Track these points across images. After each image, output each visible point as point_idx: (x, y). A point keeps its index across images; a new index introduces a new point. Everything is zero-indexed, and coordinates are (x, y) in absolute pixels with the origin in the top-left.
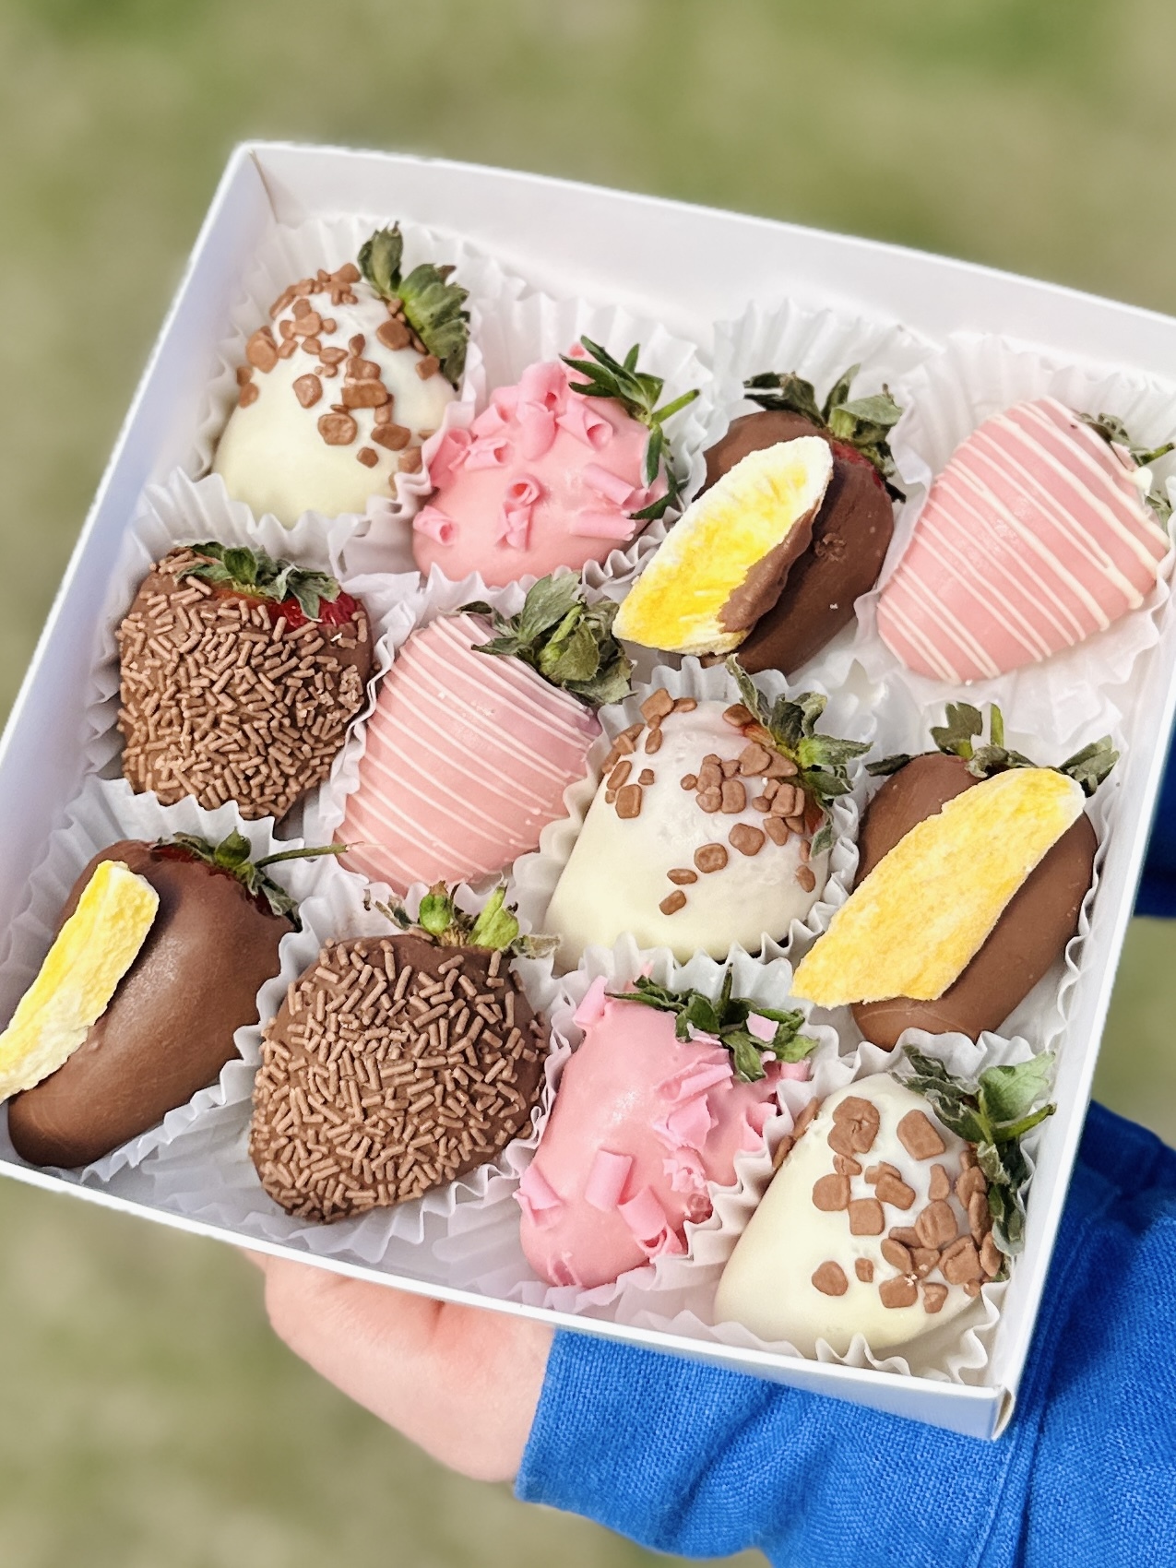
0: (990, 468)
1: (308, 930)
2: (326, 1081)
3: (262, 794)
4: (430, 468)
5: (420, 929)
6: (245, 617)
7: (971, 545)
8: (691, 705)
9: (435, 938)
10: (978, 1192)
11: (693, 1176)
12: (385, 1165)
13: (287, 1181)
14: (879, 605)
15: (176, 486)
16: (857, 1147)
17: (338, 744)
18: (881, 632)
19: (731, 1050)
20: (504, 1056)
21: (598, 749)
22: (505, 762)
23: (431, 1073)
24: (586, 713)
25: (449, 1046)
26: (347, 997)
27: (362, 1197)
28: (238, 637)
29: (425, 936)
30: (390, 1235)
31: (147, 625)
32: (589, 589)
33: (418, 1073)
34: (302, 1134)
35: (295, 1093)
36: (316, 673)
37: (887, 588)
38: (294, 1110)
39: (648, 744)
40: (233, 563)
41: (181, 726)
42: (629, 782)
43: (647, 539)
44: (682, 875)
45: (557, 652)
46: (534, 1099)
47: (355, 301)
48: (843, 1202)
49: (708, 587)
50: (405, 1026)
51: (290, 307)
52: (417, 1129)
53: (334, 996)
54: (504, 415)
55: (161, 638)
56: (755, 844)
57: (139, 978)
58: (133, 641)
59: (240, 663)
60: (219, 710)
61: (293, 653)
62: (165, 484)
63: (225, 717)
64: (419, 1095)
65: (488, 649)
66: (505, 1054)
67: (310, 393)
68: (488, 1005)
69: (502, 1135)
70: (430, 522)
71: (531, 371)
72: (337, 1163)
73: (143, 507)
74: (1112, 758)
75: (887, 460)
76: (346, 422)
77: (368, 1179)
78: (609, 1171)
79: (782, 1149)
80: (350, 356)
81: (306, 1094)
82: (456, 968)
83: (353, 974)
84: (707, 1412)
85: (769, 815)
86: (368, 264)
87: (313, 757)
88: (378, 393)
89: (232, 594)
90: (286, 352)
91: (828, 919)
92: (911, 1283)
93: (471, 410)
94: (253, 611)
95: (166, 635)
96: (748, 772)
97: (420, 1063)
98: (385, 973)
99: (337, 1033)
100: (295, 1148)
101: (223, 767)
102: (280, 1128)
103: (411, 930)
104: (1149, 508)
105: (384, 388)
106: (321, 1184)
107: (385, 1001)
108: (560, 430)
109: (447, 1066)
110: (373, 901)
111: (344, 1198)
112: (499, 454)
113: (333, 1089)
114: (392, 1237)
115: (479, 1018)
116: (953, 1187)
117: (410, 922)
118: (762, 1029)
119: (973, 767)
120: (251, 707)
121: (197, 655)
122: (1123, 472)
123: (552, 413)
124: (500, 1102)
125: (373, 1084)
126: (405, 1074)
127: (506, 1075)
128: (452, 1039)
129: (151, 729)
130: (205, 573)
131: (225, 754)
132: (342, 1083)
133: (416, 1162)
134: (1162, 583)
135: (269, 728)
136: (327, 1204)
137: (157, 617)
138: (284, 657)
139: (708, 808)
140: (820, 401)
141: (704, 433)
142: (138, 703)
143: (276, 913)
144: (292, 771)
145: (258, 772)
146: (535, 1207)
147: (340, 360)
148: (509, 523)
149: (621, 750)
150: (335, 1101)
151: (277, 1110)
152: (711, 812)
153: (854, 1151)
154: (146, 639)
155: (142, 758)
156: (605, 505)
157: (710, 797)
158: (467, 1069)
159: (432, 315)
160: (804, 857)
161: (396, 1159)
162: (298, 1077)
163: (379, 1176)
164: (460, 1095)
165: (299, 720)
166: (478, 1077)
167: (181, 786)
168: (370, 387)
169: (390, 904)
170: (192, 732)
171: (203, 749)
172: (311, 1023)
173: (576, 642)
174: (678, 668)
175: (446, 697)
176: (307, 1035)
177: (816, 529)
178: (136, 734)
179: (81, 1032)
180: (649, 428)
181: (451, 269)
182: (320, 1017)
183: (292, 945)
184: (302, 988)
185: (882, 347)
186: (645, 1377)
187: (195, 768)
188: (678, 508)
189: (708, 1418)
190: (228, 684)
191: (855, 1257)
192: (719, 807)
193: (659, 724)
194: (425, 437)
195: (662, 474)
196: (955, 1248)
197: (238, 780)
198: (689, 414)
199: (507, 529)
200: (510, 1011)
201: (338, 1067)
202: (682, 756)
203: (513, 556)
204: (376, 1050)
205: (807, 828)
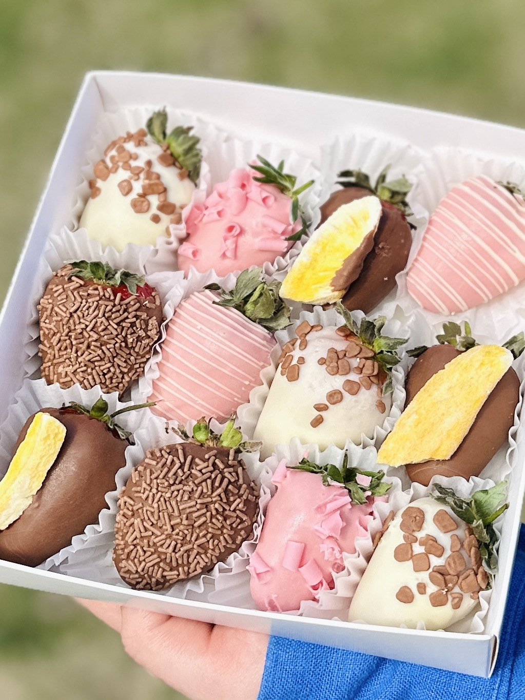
1: (138, 444)
2: (152, 513)
3: (111, 383)
4: (186, 223)
5: (194, 440)
6: (102, 294)
7: (450, 245)
8: (320, 328)
9: (202, 444)
10: (475, 547)
11: (335, 552)
12: (183, 555)
13: (133, 569)
14: (408, 278)
15: (63, 234)
16: (415, 529)
17: (147, 356)
18: (409, 291)
19: (350, 491)
20: (239, 497)
22: (231, 358)
23: (205, 506)
24: (269, 334)
25: (212, 492)
26: (161, 472)
27: (171, 575)
28: (98, 303)
29: (197, 443)
30: (187, 590)
31: (53, 301)
32: (267, 276)
33: (198, 506)
34: (141, 543)
35: (137, 521)
36: (137, 320)
37: (410, 269)
39: (300, 346)
40: (94, 269)
41: (72, 349)
42: (292, 364)
43: (294, 251)
44: (321, 406)
45: (253, 306)
46: (254, 520)
47: (146, 145)
48: (410, 556)
49: (325, 271)
50: (191, 483)
51: (114, 150)
52: (198, 535)
53: (155, 471)
54: (220, 196)
55: (60, 306)
56: (356, 389)
58: (46, 309)
59: (100, 316)
60: (90, 340)
61: (125, 311)
62: (59, 234)
63: (93, 343)
64: (199, 517)
65: (220, 304)
67: (126, 189)
68: (230, 473)
69: (240, 538)
70: (186, 249)
71: (233, 173)
72: (159, 557)
73: (48, 246)
75: (407, 209)
76: (144, 201)
78: (294, 551)
79: (377, 537)
80: (145, 170)
81: (142, 521)
82: (214, 456)
83: (164, 460)
84: (347, 675)
85: (362, 376)
86: (151, 128)
87: (136, 364)
88: (159, 187)
89: (95, 284)
90: (114, 170)
91: (393, 426)
92: (445, 593)
93: (204, 194)
94: (105, 291)
95: (63, 304)
96: (351, 356)
98: (179, 459)
99: (157, 489)
100: (137, 550)
101: (92, 369)
103: (190, 440)
105: (162, 184)
106: (151, 569)
107: (180, 471)
108: (249, 200)
110: (170, 427)
111: (163, 575)
112: (219, 213)
113: (156, 517)
115: (226, 479)
116: (462, 545)
117: (189, 437)
118: (363, 481)
119: (460, 347)
120: (106, 337)
121: (79, 313)
122: (519, 207)
123: (244, 192)
124: (238, 520)
125: (176, 513)
126: (191, 507)
127: (241, 506)
128: (214, 489)
129: (56, 352)
130: (81, 274)
131: (93, 362)
132: (161, 514)
133: (198, 554)
135: (115, 348)
136: (153, 580)
137: (58, 296)
138: (121, 312)
139: (332, 373)
140: (373, 183)
141: (317, 200)
142: (49, 340)
143: (123, 438)
144: (126, 370)
145: (109, 371)
146: (258, 572)
147: (140, 172)
148: (226, 246)
149: (287, 350)
150: (157, 524)
151: (128, 532)
152: (332, 375)
153: (414, 531)
154: (53, 308)
155: (51, 367)
156: (272, 235)
157: (332, 368)
158: (222, 504)
159: (184, 150)
160: (380, 395)
161: (188, 552)
162: (138, 513)
163: (180, 562)
164: (220, 518)
165: (129, 343)
166: (227, 507)
167: (72, 380)
168: (156, 184)
169: (179, 429)
170: (76, 352)
171: (83, 360)
172: (144, 485)
173: (262, 299)
174: (312, 311)
175: (201, 328)
176: (142, 491)
177: (375, 240)
178: (49, 356)
179: (29, 498)
180: (291, 198)
181: (192, 128)
182: (148, 482)
183: (131, 452)
184: (138, 469)
185: (402, 156)
186: (315, 659)
187: (78, 370)
188: (307, 235)
189: (348, 678)
190: (94, 327)
191: (417, 582)
192: (337, 372)
193: (305, 337)
194: (182, 208)
195: (299, 219)
196: (465, 575)
197: (99, 375)
198: (309, 192)
199: (225, 248)
200: (241, 476)
201: (159, 506)
202: (317, 349)
203: (228, 262)
204: (177, 495)
205: (380, 382)
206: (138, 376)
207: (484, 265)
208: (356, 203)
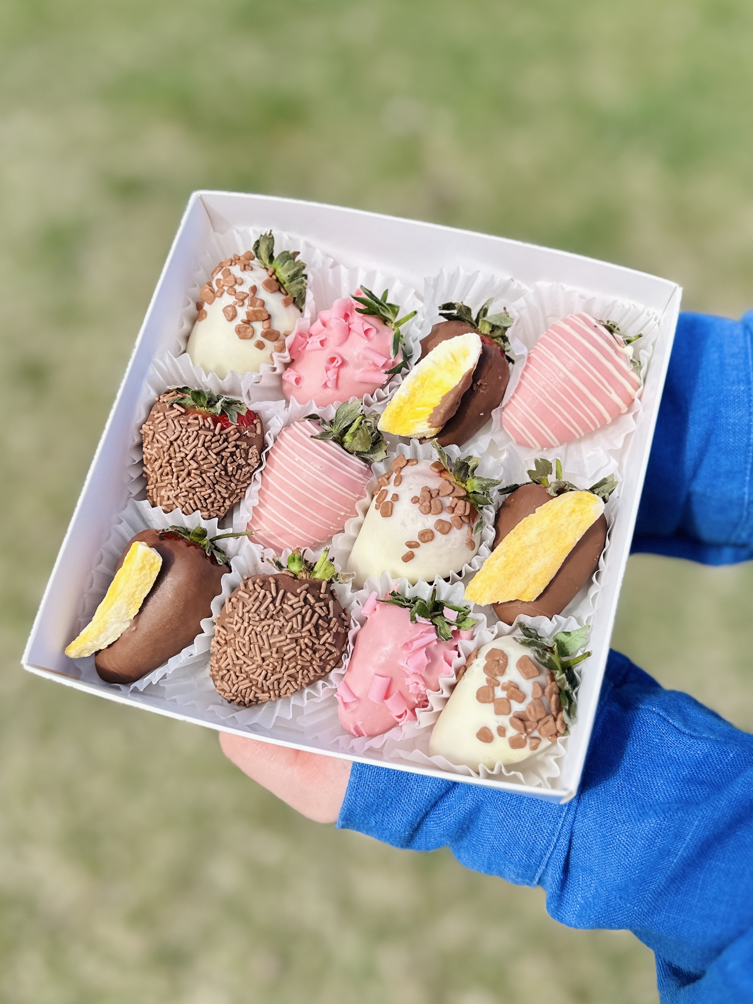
0: (555, 346)
1: (235, 572)
2: (244, 645)
3: (213, 506)
4: (290, 350)
5: (288, 571)
6: (201, 423)
7: (547, 384)
8: (415, 462)
9: (295, 575)
10: (555, 694)
11: (419, 686)
12: (273, 682)
13: (228, 689)
14: (503, 413)
15: (167, 361)
16: (497, 673)
17: (248, 482)
18: (504, 426)
19: (436, 626)
20: (329, 632)
21: (372, 483)
22: (327, 491)
23: (294, 640)
24: (366, 466)
25: (302, 628)
26: (253, 605)
27: (263, 697)
28: (198, 433)
29: (290, 574)
30: (276, 715)
31: (155, 427)
32: (366, 408)
33: (288, 641)
34: (234, 669)
35: (230, 650)
36: (237, 450)
37: (506, 405)
38: (229, 658)
39: (395, 481)
40: (195, 397)
41: (173, 476)
42: (386, 500)
43: (393, 383)
44: (413, 544)
45: (351, 437)
46: (343, 650)
47: (252, 269)
48: (491, 699)
49: (423, 406)
50: (281, 619)
51: (220, 273)
52: (288, 667)
53: (247, 605)
54: (324, 324)
55: (161, 434)
56: (447, 529)
57: (154, 598)
58: (148, 435)
59: (199, 445)
60: (190, 468)
61: (225, 440)
62: (162, 359)
63: (193, 471)
64: (289, 651)
65: (319, 437)
66: (329, 630)
67: (231, 314)
68: (321, 607)
69: (329, 667)
70: (290, 376)
71: (337, 303)
73: (152, 371)
74: (614, 485)
75: (506, 344)
76: (249, 328)
77: (266, 689)
78: (380, 684)
79: (461, 672)
80: (250, 296)
81: (235, 650)
82: (305, 590)
83: (256, 594)
84: (425, 792)
85: (453, 515)
86: (258, 251)
87: (237, 489)
88: (264, 314)
89: (196, 412)
90: (219, 294)
91: (481, 564)
92: (524, 737)
93: (309, 321)
94: (205, 420)
95: (163, 432)
96: (443, 495)
97: (289, 636)
98: (272, 594)
99: (249, 623)
100: (231, 675)
101: (194, 494)
102: (223, 666)
103: (284, 571)
104: (632, 365)
105: (266, 311)
106: (244, 691)
107: (271, 607)
108: (351, 331)
109: (302, 637)
110: (265, 558)
111: (255, 697)
112: (322, 343)
113: (247, 649)
114: (278, 716)
115: (316, 614)
116: (543, 692)
117: (283, 568)
118: (450, 615)
119: (551, 491)
120: (205, 466)
121: (179, 441)
122: (619, 348)
123: (347, 323)
124: (328, 653)
125: (267, 646)
126: (282, 641)
127: (330, 640)
128: (304, 624)
129: (159, 477)
130: (182, 402)
131: (194, 488)
132: (252, 646)
133: (288, 681)
134: (637, 400)
135: (214, 476)
136: (247, 699)
137: (159, 423)
138: (221, 442)
139: (425, 512)
140: (474, 316)
141: (420, 332)
142: (152, 464)
143: (220, 564)
144: (227, 496)
145: (210, 496)
146: (345, 701)
147: (245, 298)
148: (328, 376)
149: (382, 484)
150: (248, 653)
151: (221, 658)
152: (425, 514)
153: (496, 675)
155: (155, 490)
156: (373, 367)
157: (425, 507)
158: (311, 638)
159: (289, 276)
160: (470, 534)
161: (279, 680)
162: (230, 643)
163: (271, 687)
164: (308, 650)
165: (229, 472)
166: (316, 642)
167: (174, 503)
168: (260, 311)
169: (273, 560)
170: (178, 478)
171: (183, 486)
172: (236, 618)
173: (360, 431)
174: (409, 444)
175: (298, 459)
176: (235, 623)
177: (474, 377)
178: (152, 479)
179: (127, 622)
180: (394, 330)
181: (298, 253)
182: (240, 615)
183: (226, 580)
184: (232, 600)
185: (504, 290)
187: (180, 495)
188: (408, 368)
189: (426, 794)
190: (194, 456)
191: (497, 725)
192: (430, 512)
193: (400, 472)
194: (287, 335)
195: (400, 352)
196: (544, 720)
197: (201, 500)
198: (412, 323)
199: (327, 379)
200: (331, 610)
201: (250, 638)
202: (411, 487)
203: (330, 392)
204: (267, 630)
205: (471, 520)
206: (240, 499)
207: (580, 406)
208: (457, 338)
